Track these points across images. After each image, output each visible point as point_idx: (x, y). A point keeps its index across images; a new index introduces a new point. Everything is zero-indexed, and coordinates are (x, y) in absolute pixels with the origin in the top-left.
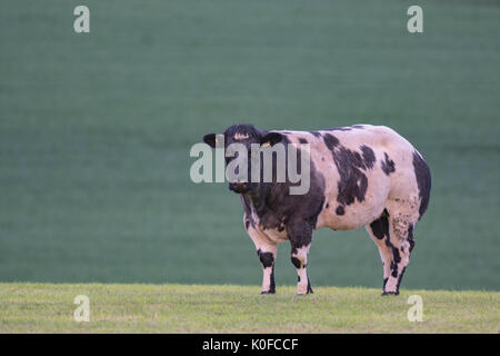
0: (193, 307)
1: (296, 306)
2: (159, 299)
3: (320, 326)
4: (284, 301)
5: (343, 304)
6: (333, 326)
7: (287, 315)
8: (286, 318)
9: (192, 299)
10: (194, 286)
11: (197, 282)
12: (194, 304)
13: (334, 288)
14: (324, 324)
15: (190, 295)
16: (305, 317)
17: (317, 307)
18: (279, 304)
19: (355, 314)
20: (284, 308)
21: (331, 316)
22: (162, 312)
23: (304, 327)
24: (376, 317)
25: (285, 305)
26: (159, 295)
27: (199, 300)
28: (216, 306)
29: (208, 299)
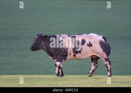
0: (11, 81)
1: (38, 80)
2: (2, 79)
3: (44, 85)
4: (35, 79)
5: (50, 79)
6: (47, 85)
7: (36, 82)
8: (35, 83)
9: (11, 79)
10: (11, 75)
11: (12, 74)
12: (11, 80)
13: (48, 75)
14: (46, 84)
15: (10, 78)
16: (40, 83)
17: (44, 80)
18: (34, 80)
19: (53, 82)
20: (35, 81)
21: (47, 83)
22: (3, 82)
23: (40, 86)
24: (59, 82)
25: (35, 80)
26: (2, 78)
27: (12, 79)
28: (17, 81)
29: (15, 79)
